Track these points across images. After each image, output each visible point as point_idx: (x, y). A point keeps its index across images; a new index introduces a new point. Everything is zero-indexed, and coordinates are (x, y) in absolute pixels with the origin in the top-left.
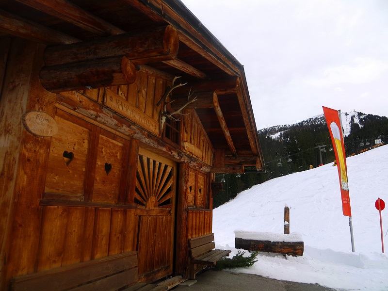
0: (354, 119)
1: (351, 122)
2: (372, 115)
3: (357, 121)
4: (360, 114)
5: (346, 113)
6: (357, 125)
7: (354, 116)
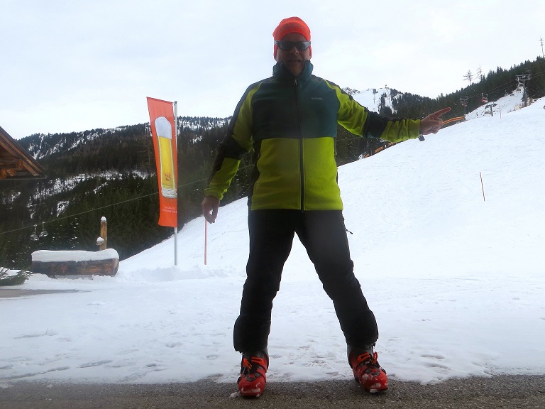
0: (386, 99)
1: (381, 105)
2: (410, 94)
3: (389, 103)
4: (394, 92)
5: (375, 90)
6: (388, 109)
7: (385, 95)
